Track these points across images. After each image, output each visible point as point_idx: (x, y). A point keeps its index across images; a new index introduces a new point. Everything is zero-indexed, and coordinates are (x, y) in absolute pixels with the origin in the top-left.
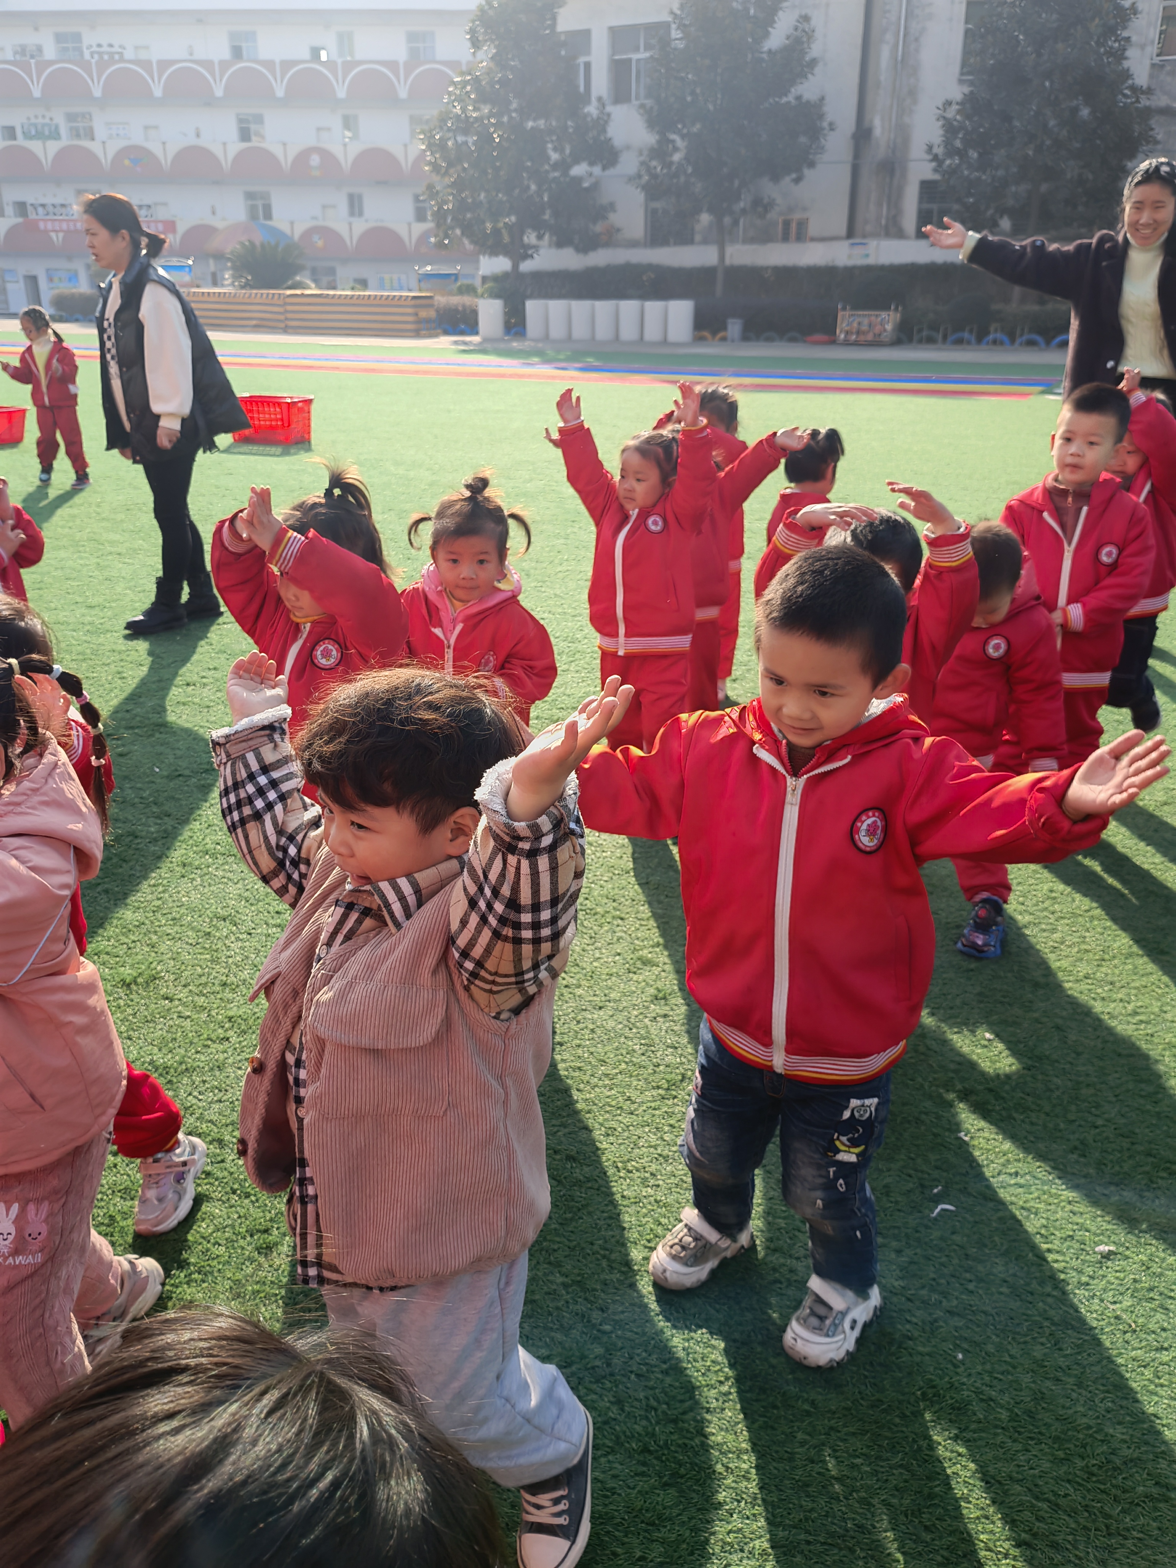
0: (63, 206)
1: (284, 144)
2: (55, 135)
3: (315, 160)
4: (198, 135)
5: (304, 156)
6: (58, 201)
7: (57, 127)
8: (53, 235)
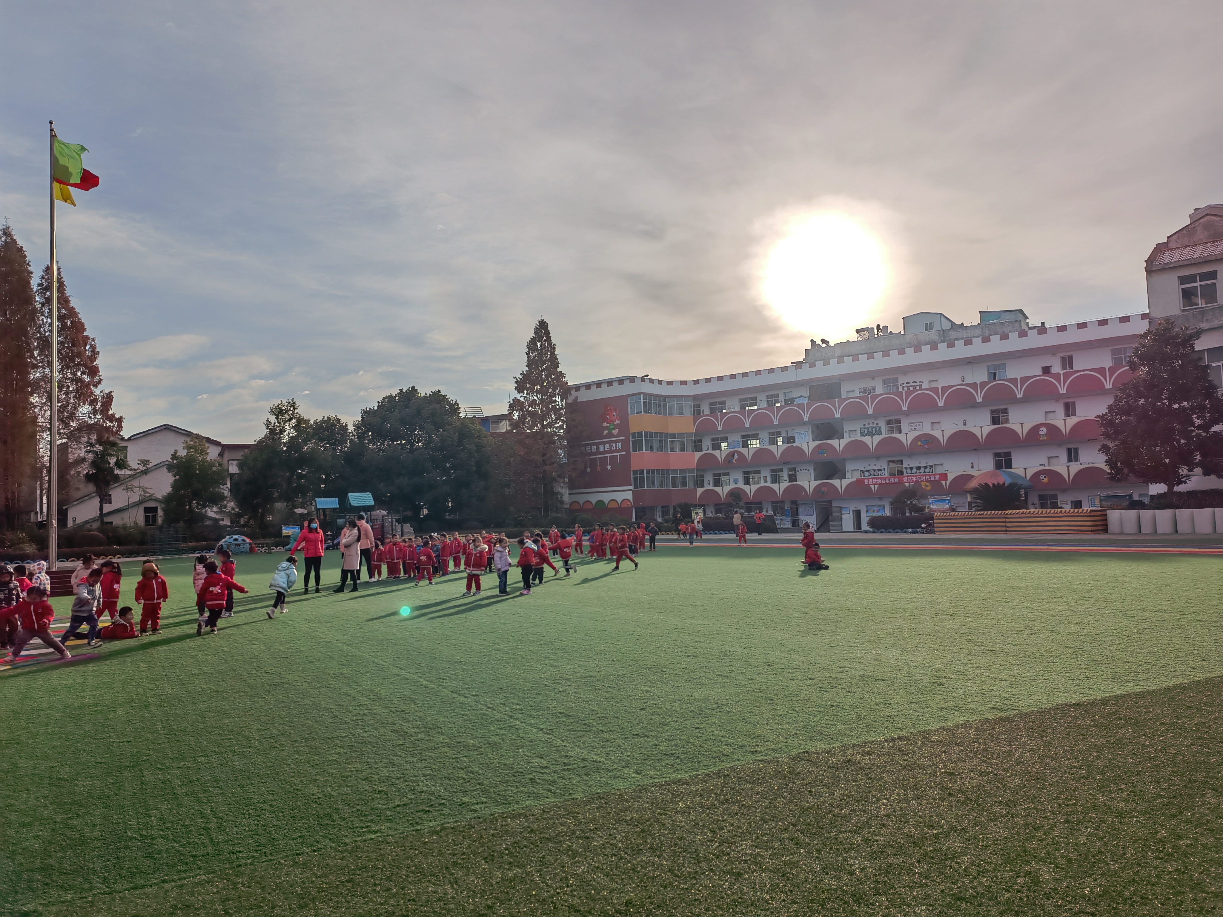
0: (879, 470)
1: (1022, 424)
2: (879, 433)
3: (1043, 431)
4: (965, 424)
5: (1036, 429)
6: (876, 468)
7: (880, 428)
8: (872, 487)
